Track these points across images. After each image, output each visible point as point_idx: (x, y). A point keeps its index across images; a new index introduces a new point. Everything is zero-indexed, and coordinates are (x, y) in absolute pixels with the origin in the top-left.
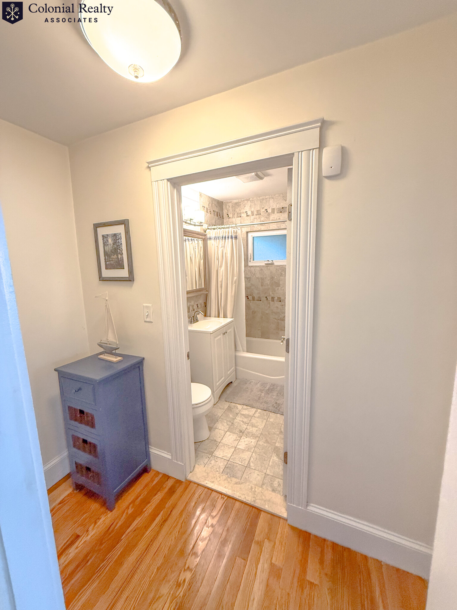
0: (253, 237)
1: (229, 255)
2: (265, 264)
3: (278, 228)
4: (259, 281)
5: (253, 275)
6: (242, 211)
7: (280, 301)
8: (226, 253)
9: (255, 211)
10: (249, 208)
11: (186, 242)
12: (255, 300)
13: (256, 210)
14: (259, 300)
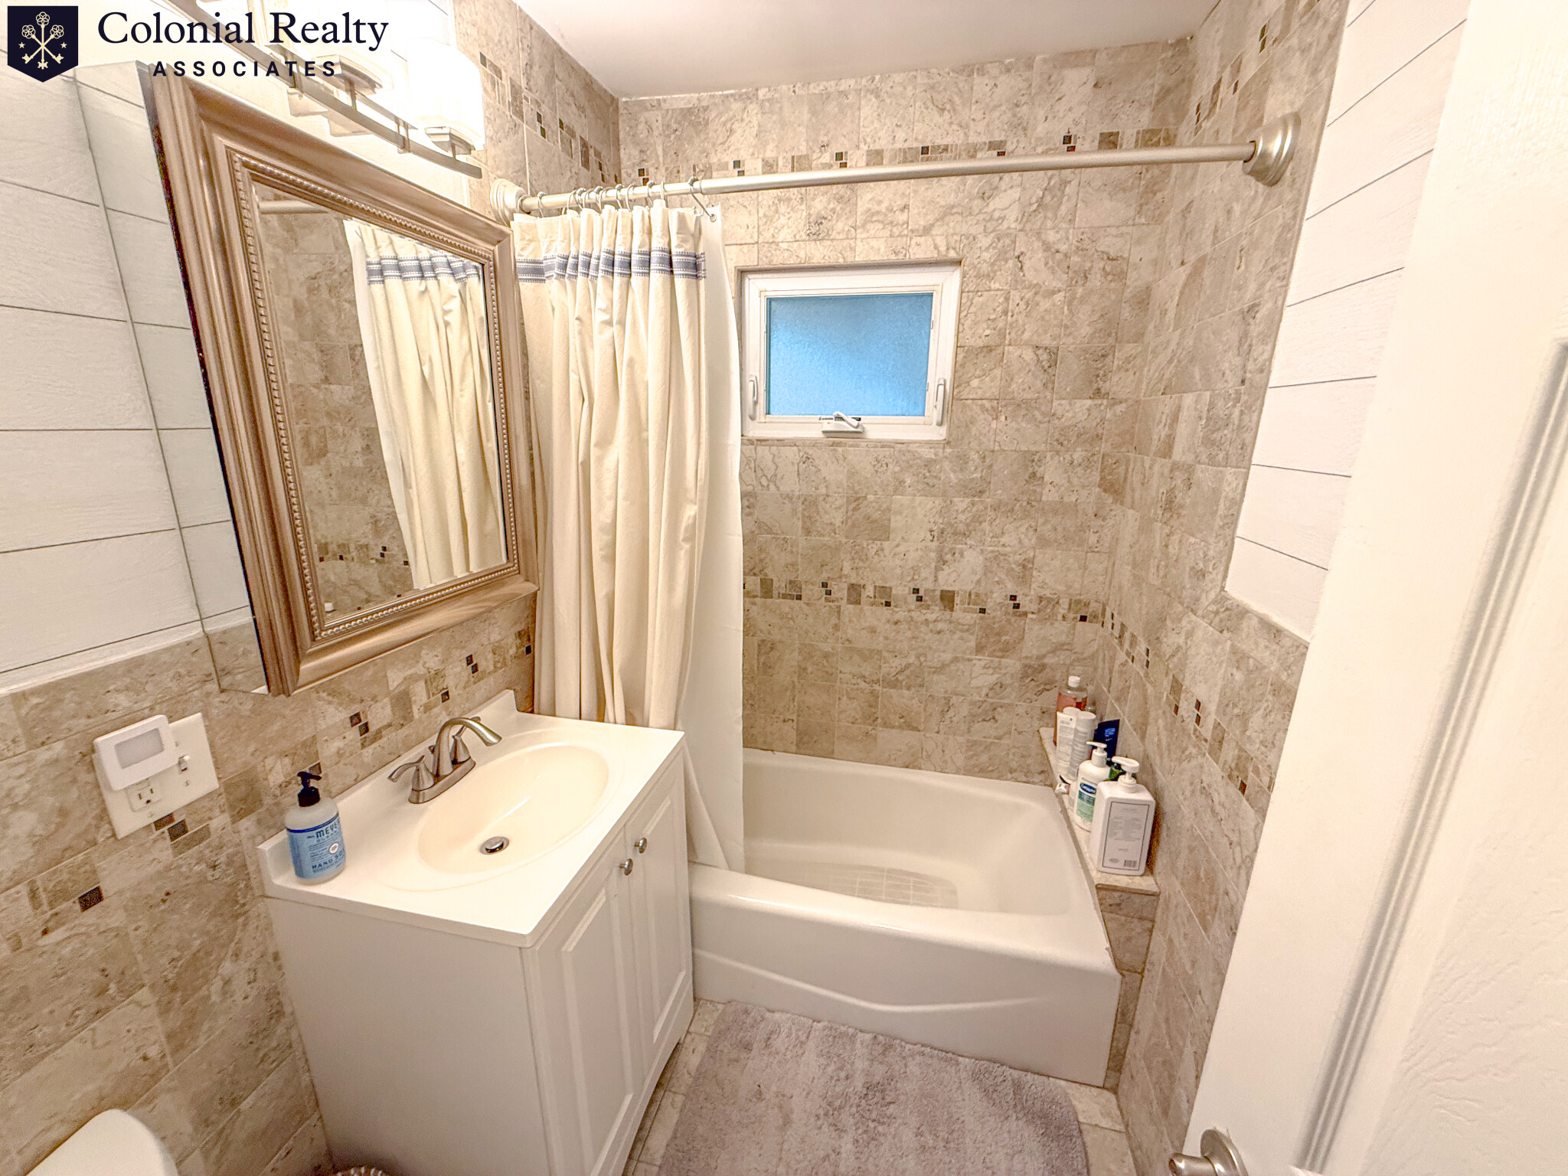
0: (770, 301)
1: (653, 376)
2: (824, 432)
3: (893, 258)
4: (794, 511)
5: (764, 482)
6: (714, 160)
7: (888, 604)
8: (631, 363)
9: (780, 163)
10: (753, 141)
11: (387, 281)
12: (775, 593)
13: (789, 156)
14: (791, 597)
